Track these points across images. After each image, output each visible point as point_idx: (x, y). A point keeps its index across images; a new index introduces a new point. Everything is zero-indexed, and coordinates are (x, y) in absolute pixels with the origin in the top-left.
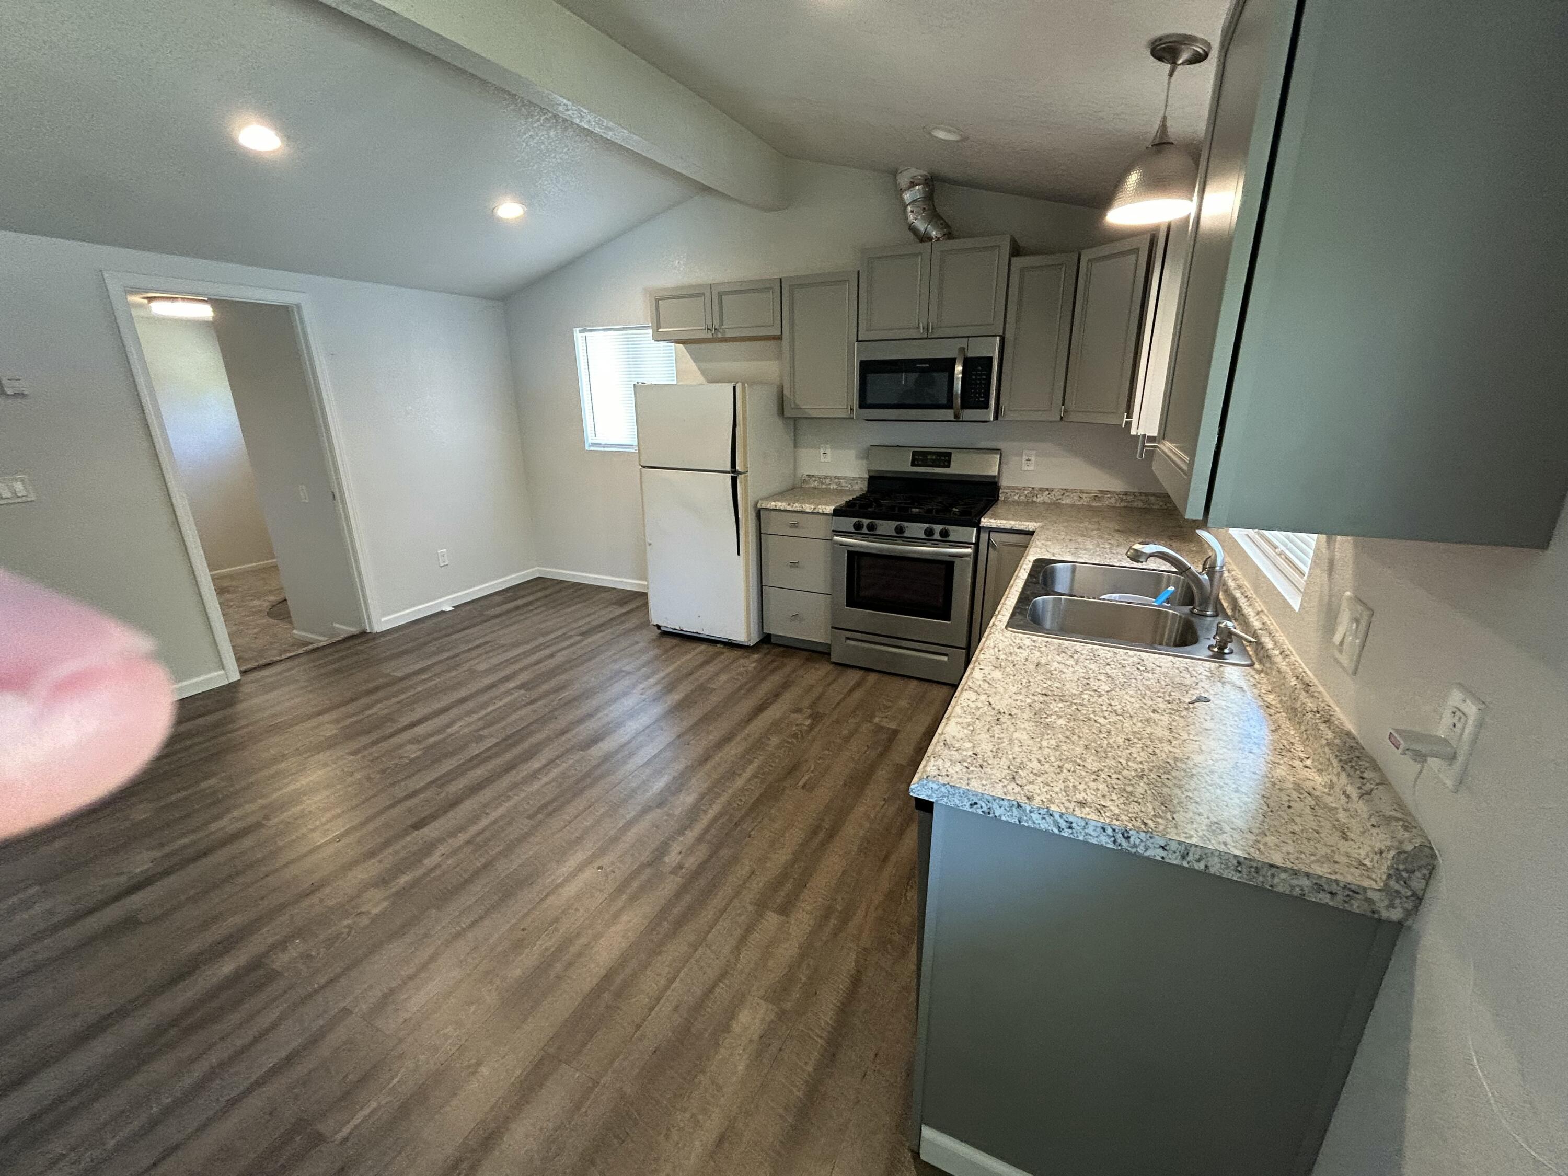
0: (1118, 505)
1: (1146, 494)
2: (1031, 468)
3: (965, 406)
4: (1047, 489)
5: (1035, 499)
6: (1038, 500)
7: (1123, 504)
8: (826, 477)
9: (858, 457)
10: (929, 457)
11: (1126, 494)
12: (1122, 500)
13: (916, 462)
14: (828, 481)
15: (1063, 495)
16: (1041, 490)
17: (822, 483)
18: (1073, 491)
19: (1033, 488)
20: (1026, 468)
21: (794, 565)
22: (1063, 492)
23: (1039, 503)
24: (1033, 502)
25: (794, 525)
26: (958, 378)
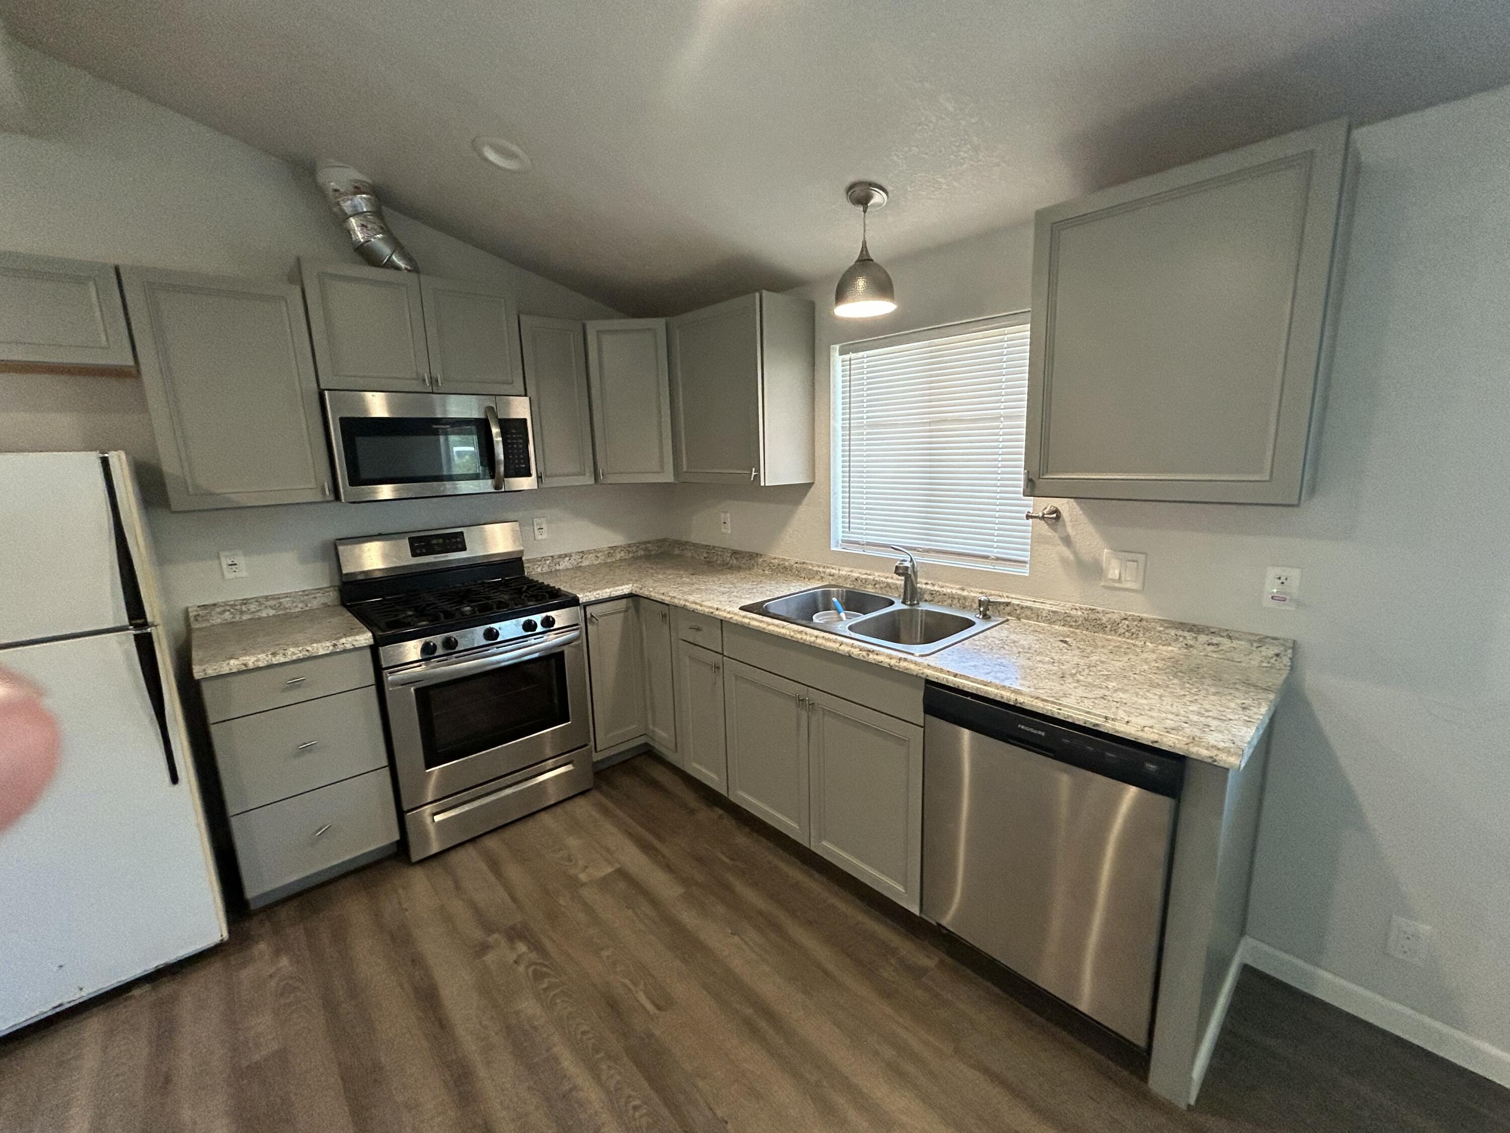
0: (627, 557)
1: (644, 543)
2: (545, 536)
3: (508, 475)
4: (566, 556)
5: (558, 567)
6: (561, 567)
7: (631, 555)
8: (245, 602)
9: (303, 560)
10: (434, 542)
11: (630, 546)
12: (629, 552)
13: (418, 551)
14: (253, 607)
15: (582, 558)
16: (560, 556)
17: (242, 612)
18: (589, 552)
19: (552, 557)
20: (540, 537)
21: (305, 750)
22: (582, 554)
23: (563, 570)
24: (557, 571)
25: (295, 685)
26: (498, 442)
